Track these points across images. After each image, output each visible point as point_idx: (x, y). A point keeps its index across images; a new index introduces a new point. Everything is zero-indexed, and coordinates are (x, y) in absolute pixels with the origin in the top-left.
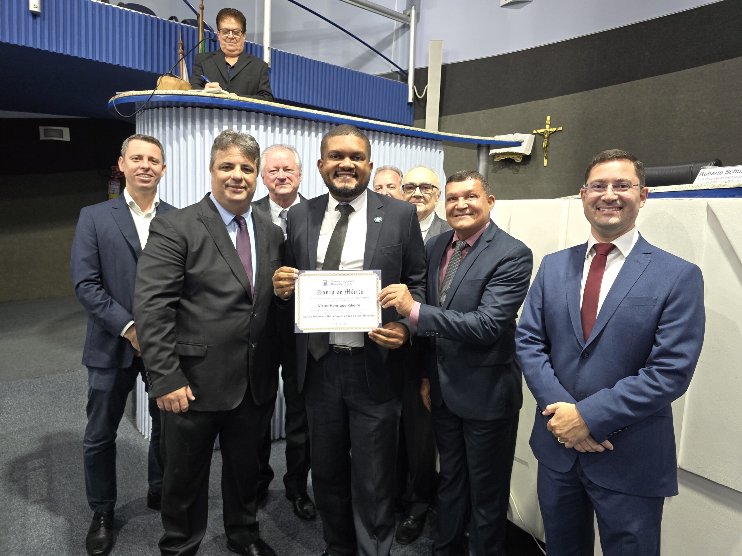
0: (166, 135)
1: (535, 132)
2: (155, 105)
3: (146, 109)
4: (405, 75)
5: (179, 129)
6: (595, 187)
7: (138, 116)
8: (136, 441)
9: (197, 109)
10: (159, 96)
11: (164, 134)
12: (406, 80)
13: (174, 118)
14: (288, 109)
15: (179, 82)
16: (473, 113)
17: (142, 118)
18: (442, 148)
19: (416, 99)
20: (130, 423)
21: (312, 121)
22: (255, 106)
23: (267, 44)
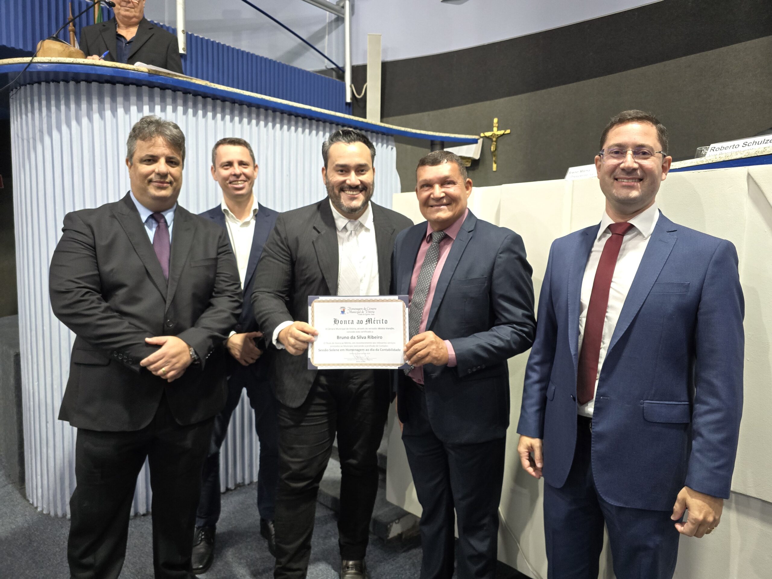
0: (51, 117)
1: (482, 135)
2: (35, 79)
3: (23, 85)
4: (341, 72)
5: (70, 110)
6: (612, 153)
7: (13, 95)
8: (26, 515)
9: (94, 85)
10: (40, 65)
11: (49, 116)
12: (342, 77)
13: (62, 96)
14: (214, 87)
15: (67, 48)
17: (18, 97)
18: (394, 144)
19: (354, 98)
20: (17, 492)
21: (243, 104)
22: (171, 81)
23: (180, 27)
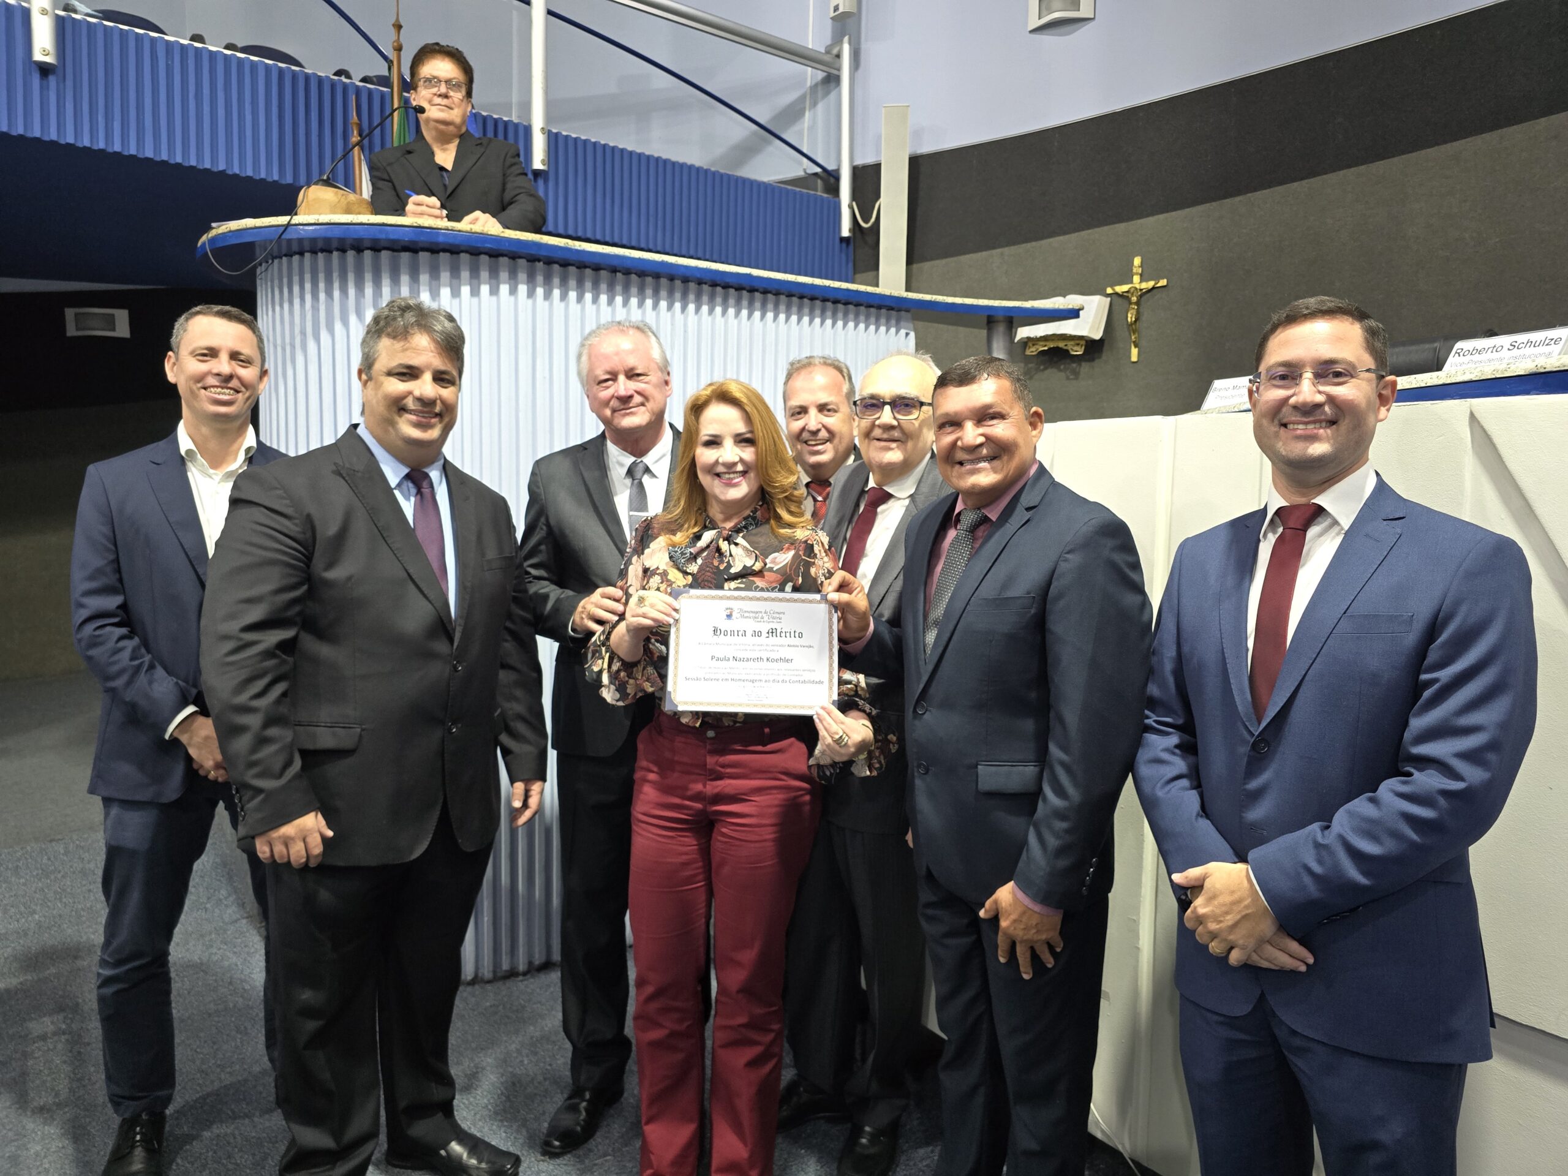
0: (318, 310)
1: (1109, 291)
2: (295, 248)
3: (276, 257)
4: (832, 180)
6: (1275, 379)
7: (261, 273)
9: (385, 254)
10: (301, 227)
11: (315, 309)
12: (833, 188)
13: (335, 275)
14: (579, 248)
15: (344, 197)
16: (980, 254)
17: (269, 275)
18: (911, 325)
19: (857, 228)
21: (630, 274)
22: (508, 246)
23: (538, 122)
